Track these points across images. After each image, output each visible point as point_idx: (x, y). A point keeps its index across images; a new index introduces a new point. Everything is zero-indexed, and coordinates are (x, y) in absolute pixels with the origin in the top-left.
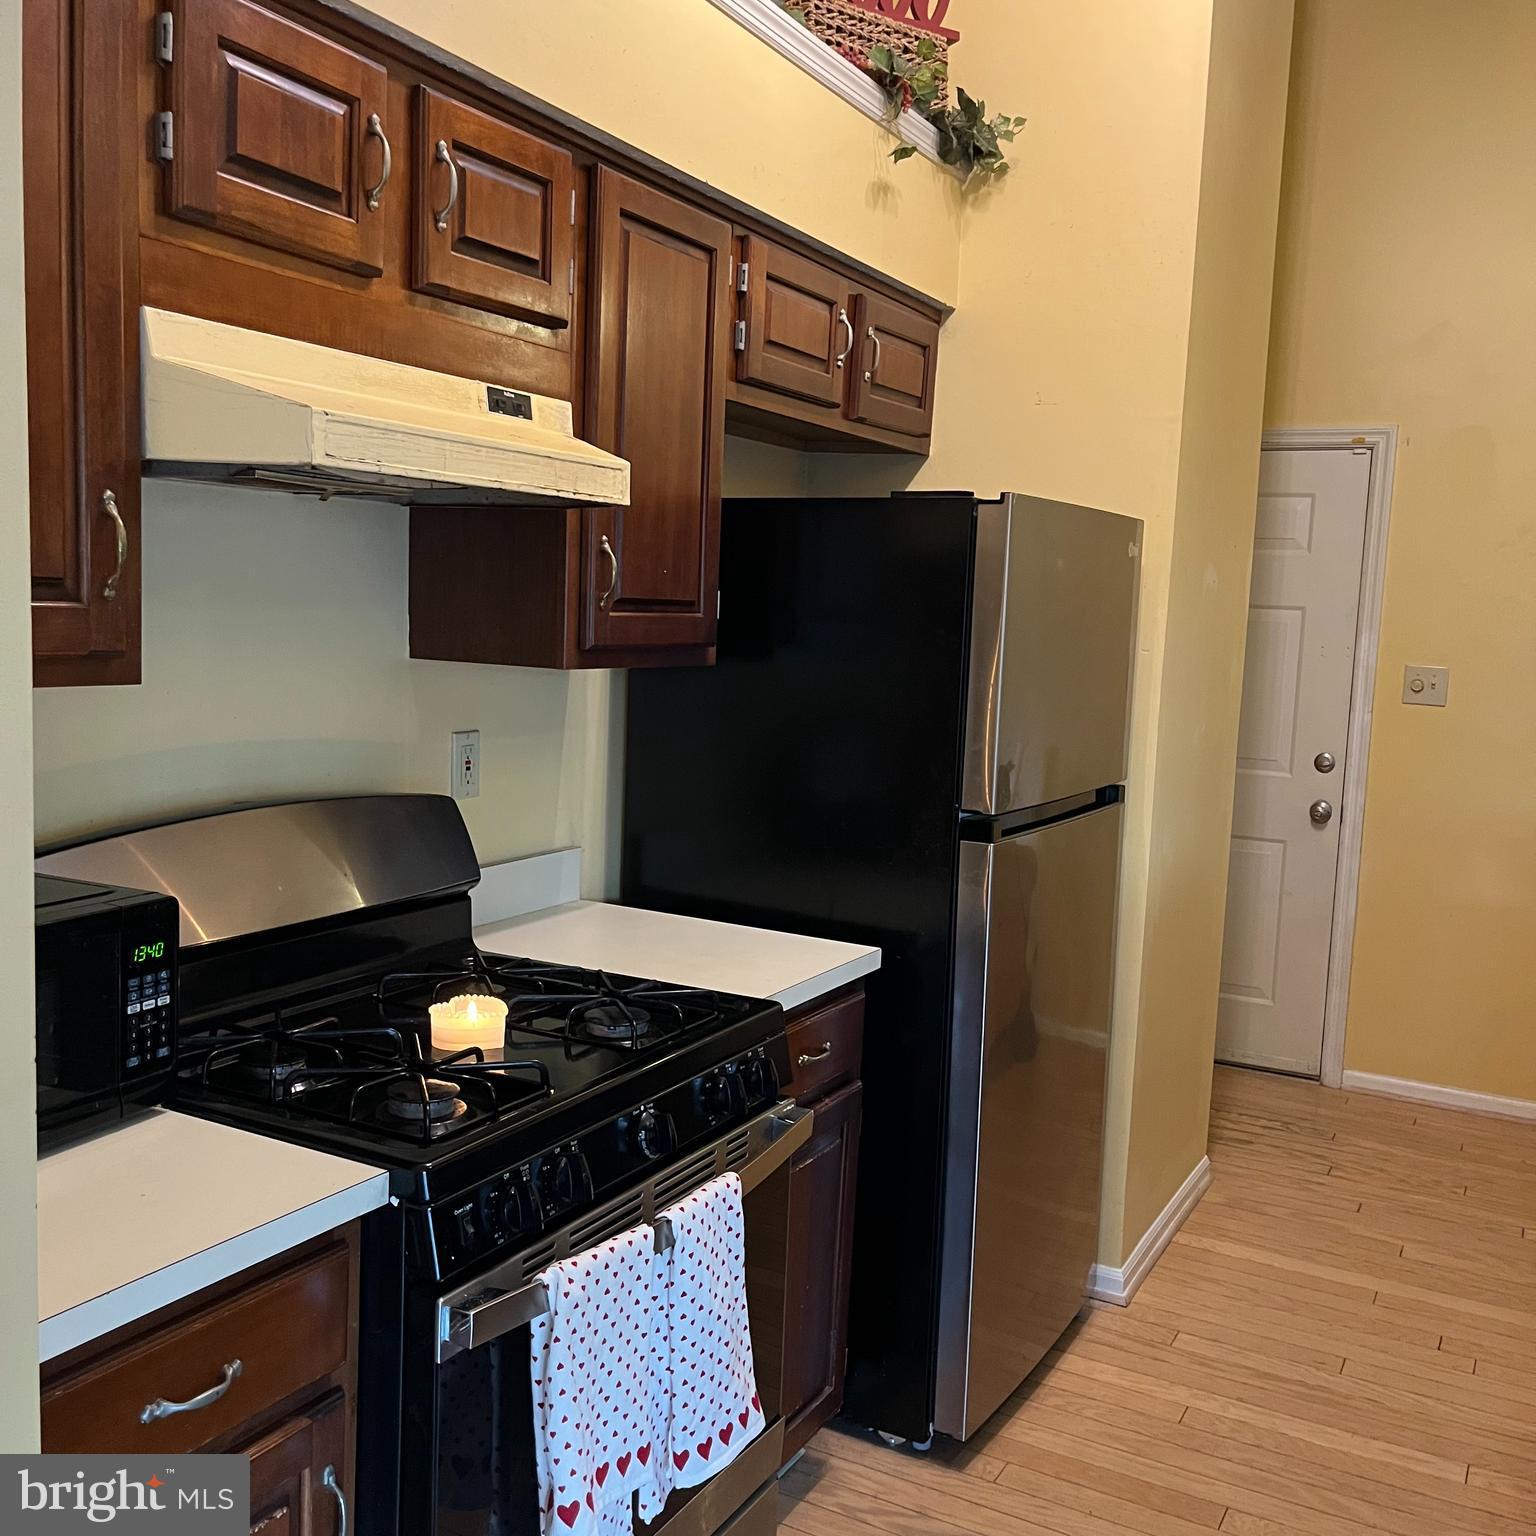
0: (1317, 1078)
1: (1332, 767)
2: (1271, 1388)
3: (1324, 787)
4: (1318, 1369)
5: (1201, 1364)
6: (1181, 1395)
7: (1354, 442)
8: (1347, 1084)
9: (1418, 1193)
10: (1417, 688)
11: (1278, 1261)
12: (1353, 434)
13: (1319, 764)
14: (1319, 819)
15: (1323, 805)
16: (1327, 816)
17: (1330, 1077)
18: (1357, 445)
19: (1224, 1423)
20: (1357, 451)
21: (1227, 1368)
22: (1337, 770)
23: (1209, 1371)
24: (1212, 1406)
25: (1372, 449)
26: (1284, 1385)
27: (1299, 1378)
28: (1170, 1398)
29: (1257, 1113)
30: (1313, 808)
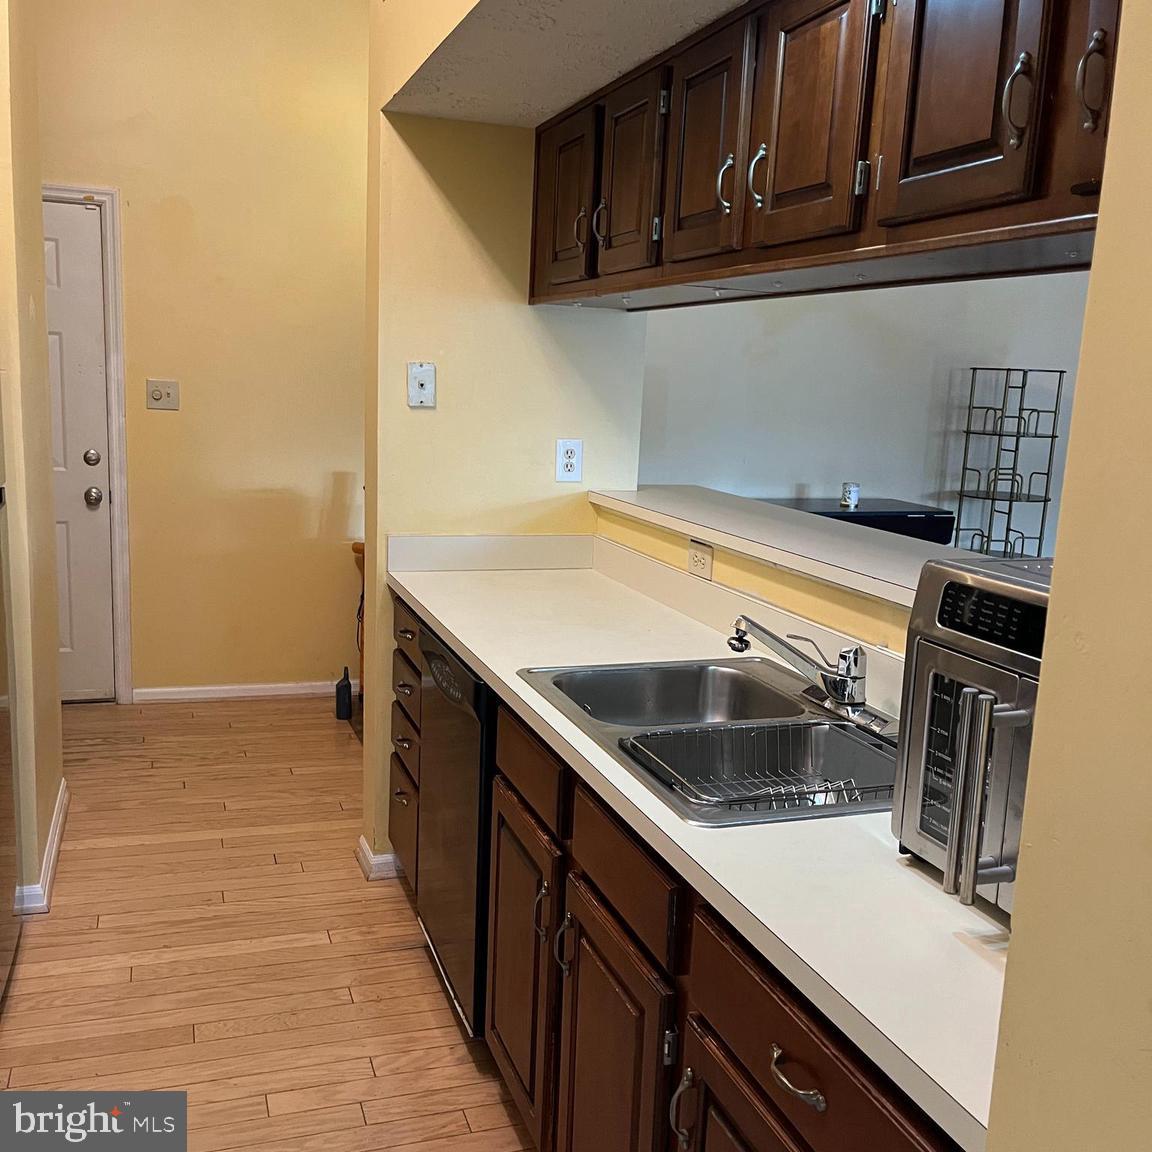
0: (113, 700)
1: (98, 461)
2: (186, 929)
3: (95, 477)
4: (209, 905)
5: (127, 933)
6: (123, 960)
7: (85, 198)
8: (136, 700)
9: (217, 764)
10: (158, 397)
11: (147, 840)
12: (83, 192)
13: (87, 460)
14: (92, 502)
15: (94, 490)
16: (99, 499)
17: (123, 699)
18: (87, 201)
19: (162, 967)
20: (89, 206)
21: (146, 929)
22: (103, 462)
23: (137, 935)
24: (147, 959)
25: (100, 206)
26: (193, 925)
27: (198, 916)
28: (116, 966)
29: (83, 736)
30: (87, 495)
